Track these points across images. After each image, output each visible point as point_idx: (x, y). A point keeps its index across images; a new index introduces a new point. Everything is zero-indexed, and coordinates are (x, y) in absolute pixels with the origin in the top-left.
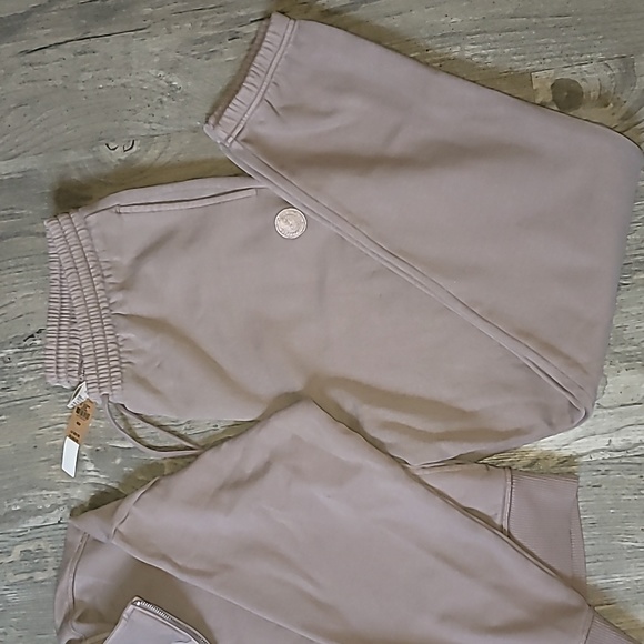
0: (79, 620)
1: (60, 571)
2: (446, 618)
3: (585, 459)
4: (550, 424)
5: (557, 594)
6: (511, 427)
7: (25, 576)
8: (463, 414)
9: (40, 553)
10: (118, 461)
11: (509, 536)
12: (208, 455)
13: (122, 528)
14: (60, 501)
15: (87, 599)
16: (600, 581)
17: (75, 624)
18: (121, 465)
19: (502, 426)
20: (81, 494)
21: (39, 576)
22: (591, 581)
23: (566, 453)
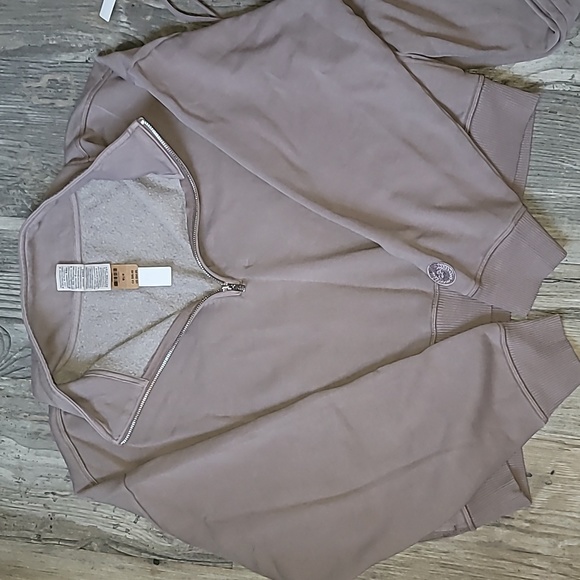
0: (88, 140)
1: (78, 102)
2: (397, 195)
3: (547, 88)
4: (527, 47)
5: (500, 191)
6: (493, 44)
7: (48, 101)
8: (452, 25)
9: (65, 84)
10: (149, 18)
11: (469, 134)
12: (227, 22)
13: (141, 64)
14: (91, 43)
15: (96, 129)
16: (537, 193)
17: (82, 141)
18: (151, 22)
19: (483, 42)
20: (110, 40)
21: (60, 103)
22: (528, 192)
23: (534, 79)
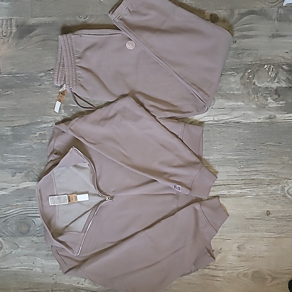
0: (55, 154)
1: (50, 140)
2: (161, 163)
3: (206, 123)
4: (198, 111)
5: (194, 159)
6: (187, 111)
7: (39, 141)
8: (173, 106)
9: (45, 135)
10: (71, 110)
11: (182, 141)
12: (98, 110)
13: (71, 128)
14: (52, 120)
15: (57, 149)
16: (206, 158)
17: (54, 155)
18: (72, 111)
19: (184, 111)
20: (59, 119)
21: (44, 141)
22: (204, 157)
23: (201, 120)
